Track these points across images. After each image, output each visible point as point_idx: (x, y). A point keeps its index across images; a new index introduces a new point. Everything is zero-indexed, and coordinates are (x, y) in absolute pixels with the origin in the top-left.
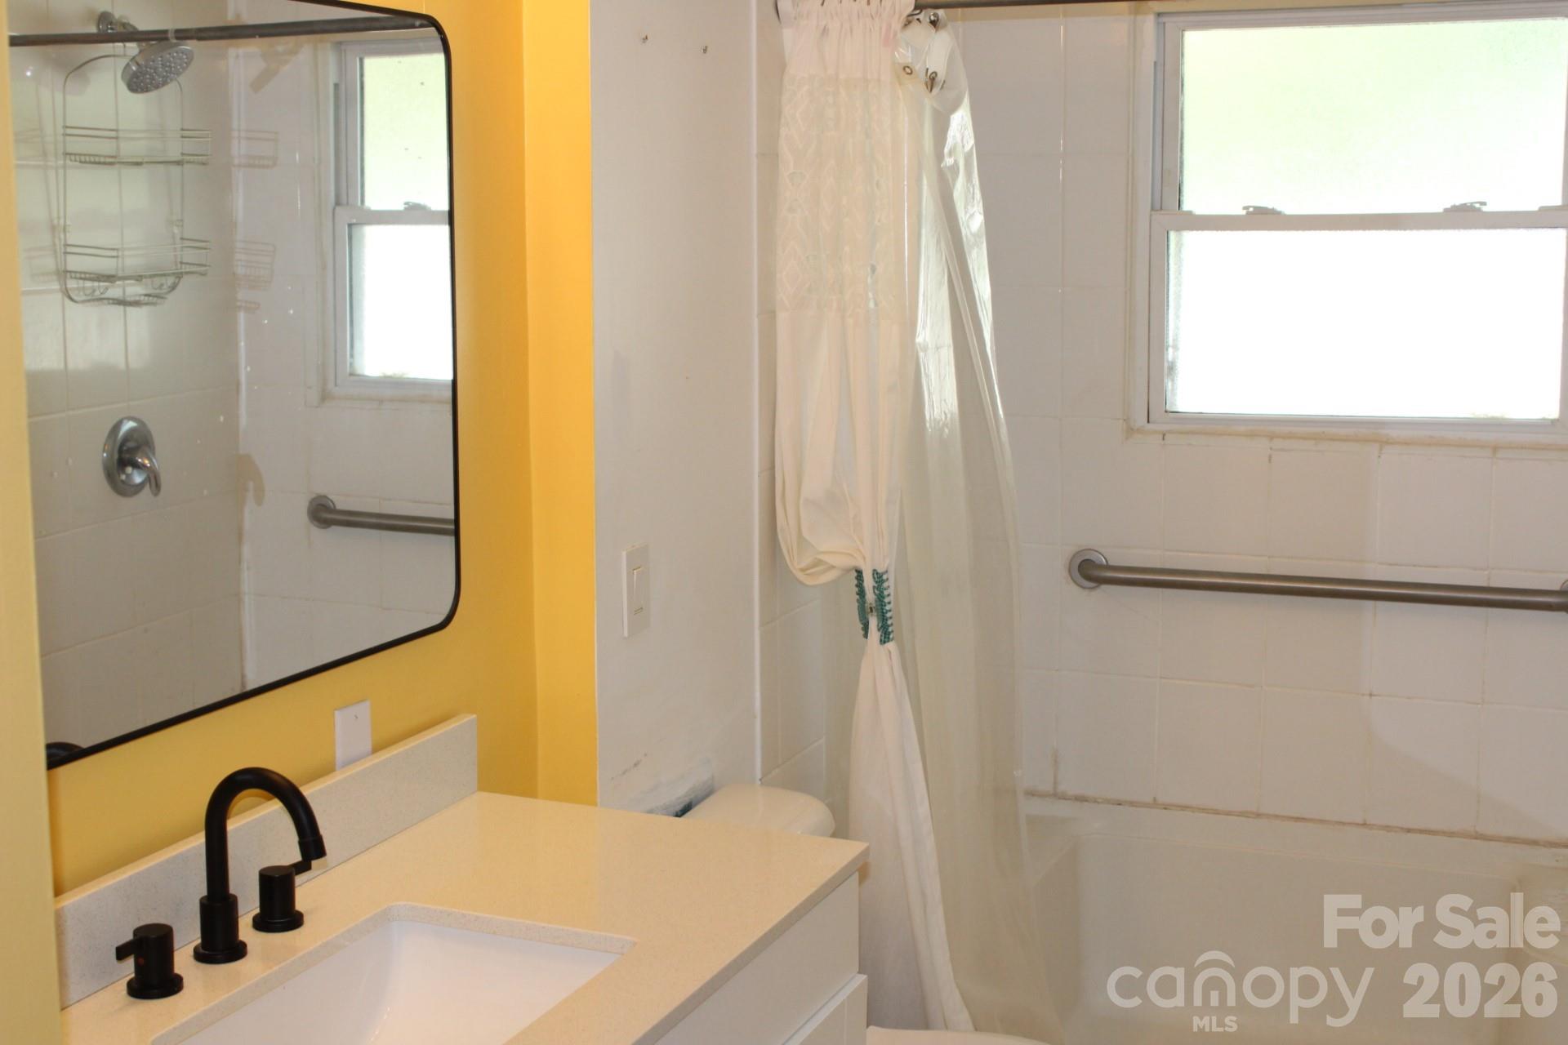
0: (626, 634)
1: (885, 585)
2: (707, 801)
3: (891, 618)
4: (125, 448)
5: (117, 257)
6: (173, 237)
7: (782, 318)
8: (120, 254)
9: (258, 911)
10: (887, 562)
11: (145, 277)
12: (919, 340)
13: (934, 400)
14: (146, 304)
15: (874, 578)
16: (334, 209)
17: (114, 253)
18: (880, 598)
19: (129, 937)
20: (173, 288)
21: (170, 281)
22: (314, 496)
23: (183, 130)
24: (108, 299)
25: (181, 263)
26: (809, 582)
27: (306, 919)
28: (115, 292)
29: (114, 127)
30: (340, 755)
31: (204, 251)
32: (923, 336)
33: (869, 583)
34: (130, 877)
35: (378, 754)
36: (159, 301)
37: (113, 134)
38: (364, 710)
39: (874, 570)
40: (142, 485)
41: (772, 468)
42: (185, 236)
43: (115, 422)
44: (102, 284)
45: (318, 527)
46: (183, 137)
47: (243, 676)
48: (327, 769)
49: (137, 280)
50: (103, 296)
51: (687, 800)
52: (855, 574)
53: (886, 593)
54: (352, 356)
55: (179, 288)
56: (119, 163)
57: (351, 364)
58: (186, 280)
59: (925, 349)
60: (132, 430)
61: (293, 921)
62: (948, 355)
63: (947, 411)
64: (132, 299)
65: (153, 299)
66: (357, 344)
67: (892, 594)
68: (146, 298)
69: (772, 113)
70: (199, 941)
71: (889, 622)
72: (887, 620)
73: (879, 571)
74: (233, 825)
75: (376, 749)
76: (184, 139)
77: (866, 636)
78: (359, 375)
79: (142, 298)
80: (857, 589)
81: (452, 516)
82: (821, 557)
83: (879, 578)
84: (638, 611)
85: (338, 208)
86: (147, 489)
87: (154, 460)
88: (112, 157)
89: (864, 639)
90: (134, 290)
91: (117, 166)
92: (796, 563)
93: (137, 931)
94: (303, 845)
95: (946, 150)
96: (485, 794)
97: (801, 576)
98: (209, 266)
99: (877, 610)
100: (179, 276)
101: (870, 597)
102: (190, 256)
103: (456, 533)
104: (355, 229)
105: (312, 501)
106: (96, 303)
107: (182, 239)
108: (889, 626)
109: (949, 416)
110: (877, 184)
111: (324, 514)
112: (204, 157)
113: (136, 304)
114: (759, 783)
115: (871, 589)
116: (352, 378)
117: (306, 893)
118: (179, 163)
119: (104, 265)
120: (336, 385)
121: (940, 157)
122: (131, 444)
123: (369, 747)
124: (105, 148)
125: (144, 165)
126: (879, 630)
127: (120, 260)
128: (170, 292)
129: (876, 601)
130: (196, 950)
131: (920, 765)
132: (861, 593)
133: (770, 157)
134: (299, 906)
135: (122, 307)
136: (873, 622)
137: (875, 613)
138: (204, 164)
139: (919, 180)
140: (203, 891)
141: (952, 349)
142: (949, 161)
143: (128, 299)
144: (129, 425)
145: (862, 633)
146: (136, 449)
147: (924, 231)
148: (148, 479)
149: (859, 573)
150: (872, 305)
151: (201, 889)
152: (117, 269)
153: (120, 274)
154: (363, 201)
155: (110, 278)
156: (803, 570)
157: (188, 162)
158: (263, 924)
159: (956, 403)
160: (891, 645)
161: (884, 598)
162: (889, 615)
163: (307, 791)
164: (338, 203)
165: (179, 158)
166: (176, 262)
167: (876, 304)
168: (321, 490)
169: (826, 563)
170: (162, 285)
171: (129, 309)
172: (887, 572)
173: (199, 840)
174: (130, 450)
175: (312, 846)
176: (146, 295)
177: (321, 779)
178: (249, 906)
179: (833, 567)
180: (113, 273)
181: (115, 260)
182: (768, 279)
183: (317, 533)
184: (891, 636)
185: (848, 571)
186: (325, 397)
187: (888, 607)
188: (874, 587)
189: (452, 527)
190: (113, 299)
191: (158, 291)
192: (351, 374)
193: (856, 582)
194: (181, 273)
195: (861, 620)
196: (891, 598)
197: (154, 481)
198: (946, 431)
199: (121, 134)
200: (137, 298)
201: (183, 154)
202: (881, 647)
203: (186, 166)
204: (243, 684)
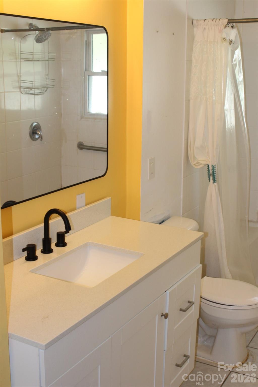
0: (149, 179)
1: (215, 169)
2: (168, 220)
3: (216, 177)
4: (34, 129)
5: (33, 83)
6: (46, 78)
7: (191, 102)
8: (33, 82)
9: (56, 242)
10: (215, 163)
11: (40, 88)
12: (225, 108)
13: (229, 123)
14: (40, 95)
15: (212, 167)
16: (85, 72)
17: (32, 82)
18: (213, 172)
19: (26, 247)
20: (46, 91)
21: (45, 89)
22: (79, 142)
23: (49, 52)
24: (30, 93)
25: (48, 85)
26: (196, 167)
27: (67, 244)
28: (32, 92)
29: (32, 51)
30: (78, 205)
31: (53, 82)
32: (226, 107)
33: (211, 168)
34: (27, 233)
35: (87, 206)
36: (43, 94)
37: (32, 53)
38: (84, 195)
39: (212, 165)
40: (38, 138)
41: (188, 139)
42: (49, 78)
43: (32, 123)
44: (29, 90)
45: (79, 149)
46: (49, 54)
47: (61, 185)
48: (74, 209)
49: (38, 89)
50: (29, 93)
51: (163, 220)
52: (207, 166)
53: (215, 171)
54: (89, 108)
55: (47, 91)
56: (34, 60)
57: (88, 110)
58: (49, 89)
59: (227, 110)
60: (36, 125)
61: (64, 245)
62: (233, 112)
63: (232, 126)
64: (37, 93)
65: (42, 93)
66: (90, 105)
67: (216, 171)
68: (40, 93)
69: (190, 50)
70: (42, 248)
71: (215, 178)
72: (215, 177)
73: (213, 165)
74: (50, 222)
75: (86, 205)
76: (49, 55)
77: (209, 181)
78: (90, 113)
79: (39, 93)
80: (208, 170)
81: (106, 147)
82: (199, 161)
83: (213, 167)
84: (152, 174)
85: (86, 71)
86: (39, 140)
87: (41, 132)
88: (31, 59)
89: (209, 182)
90: (37, 91)
91: (33, 61)
92: (193, 163)
93: (27, 245)
94: (66, 227)
95: (234, 60)
96: (113, 217)
97: (194, 166)
98: (55, 86)
99: (212, 175)
100: (47, 88)
101: (211, 172)
102: (50, 83)
103: (107, 151)
104: (90, 77)
105: (79, 143)
106: (28, 94)
107: (48, 79)
108: (215, 179)
109: (232, 127)
110: (216, 68)
111: (81, 146)
112: (54, 59)
113: (37, 95)
114: (181, 216)
115: (211, 170)
116: (89, 113)
117: (68, 238)
118: (47, 60)
119: (30, 85)
120: (85, 115)
121: (232, 61)
122: (35, 128)
123: (85, 204)
124: (30, 57)
125: (40, 61)
126: (213, 180)
127: (33, 84)
128: (45, 92)
129: (212, 173)
130: (41, 250)
131: (222, 214)
132: (209, 171)
133: (190, 61)
134: (66, 241)
135: (34, 96)
136: (211, 178)
137: (212, 176)
138: (53, 61)
139: (227, 67)
140: (43, 237)
141: (234, 110)
142: (234, 63)
143: (36, 93)
144: (35, 124)
145: (209, 180)
146: (37, 130)
147: (227, 80)
148: (39, 137)
149: (208, 166)
150: (214, 99)
151: (43, 236)
152: (32, 86)
153: (33, 87)
154: (92, 70)
155: (31, 88)
156: (194, 164)
157: (50, 60)
158: (57, 245)
159: (234, 124)
160: (215, 184)
161: (214, 172)
162: (215, 176)
163: (67, 215)
164: (86, 70)
165: (47, 59)
166: (47, 85)
167: (215, 99)
168: (81, 140)
169: (200, 163)
170: (44, 90)
171: (36, 96)
172: (215, 166)
173: (42, 225)
174: (35, 130)
175: (68, 228)
176: (40, 92)
177: (73, 212)
178: (54, 240)
179: (202, 164)
180: (31, 87)
181: (32, 84)
182: (188, 92)
183: (79, 150)
184: (216, 181)
185: (205, 165)
186: (82, 118)
187: (215, 174)
188: (212, 169)
189: (106, 150)
190: (32, 94)
191: (43, 92)
192: (88, 112)
193: (207, 168)
194: (48, 87)
195: (208, 177)
196: (216, 172)
197: (41, 137)
198: (232, 131)
199: (34, 54)
200: (38, 93)
201: (49, 58)
202: (213, 184)
203: (49, 61)
204: (61, 187)
